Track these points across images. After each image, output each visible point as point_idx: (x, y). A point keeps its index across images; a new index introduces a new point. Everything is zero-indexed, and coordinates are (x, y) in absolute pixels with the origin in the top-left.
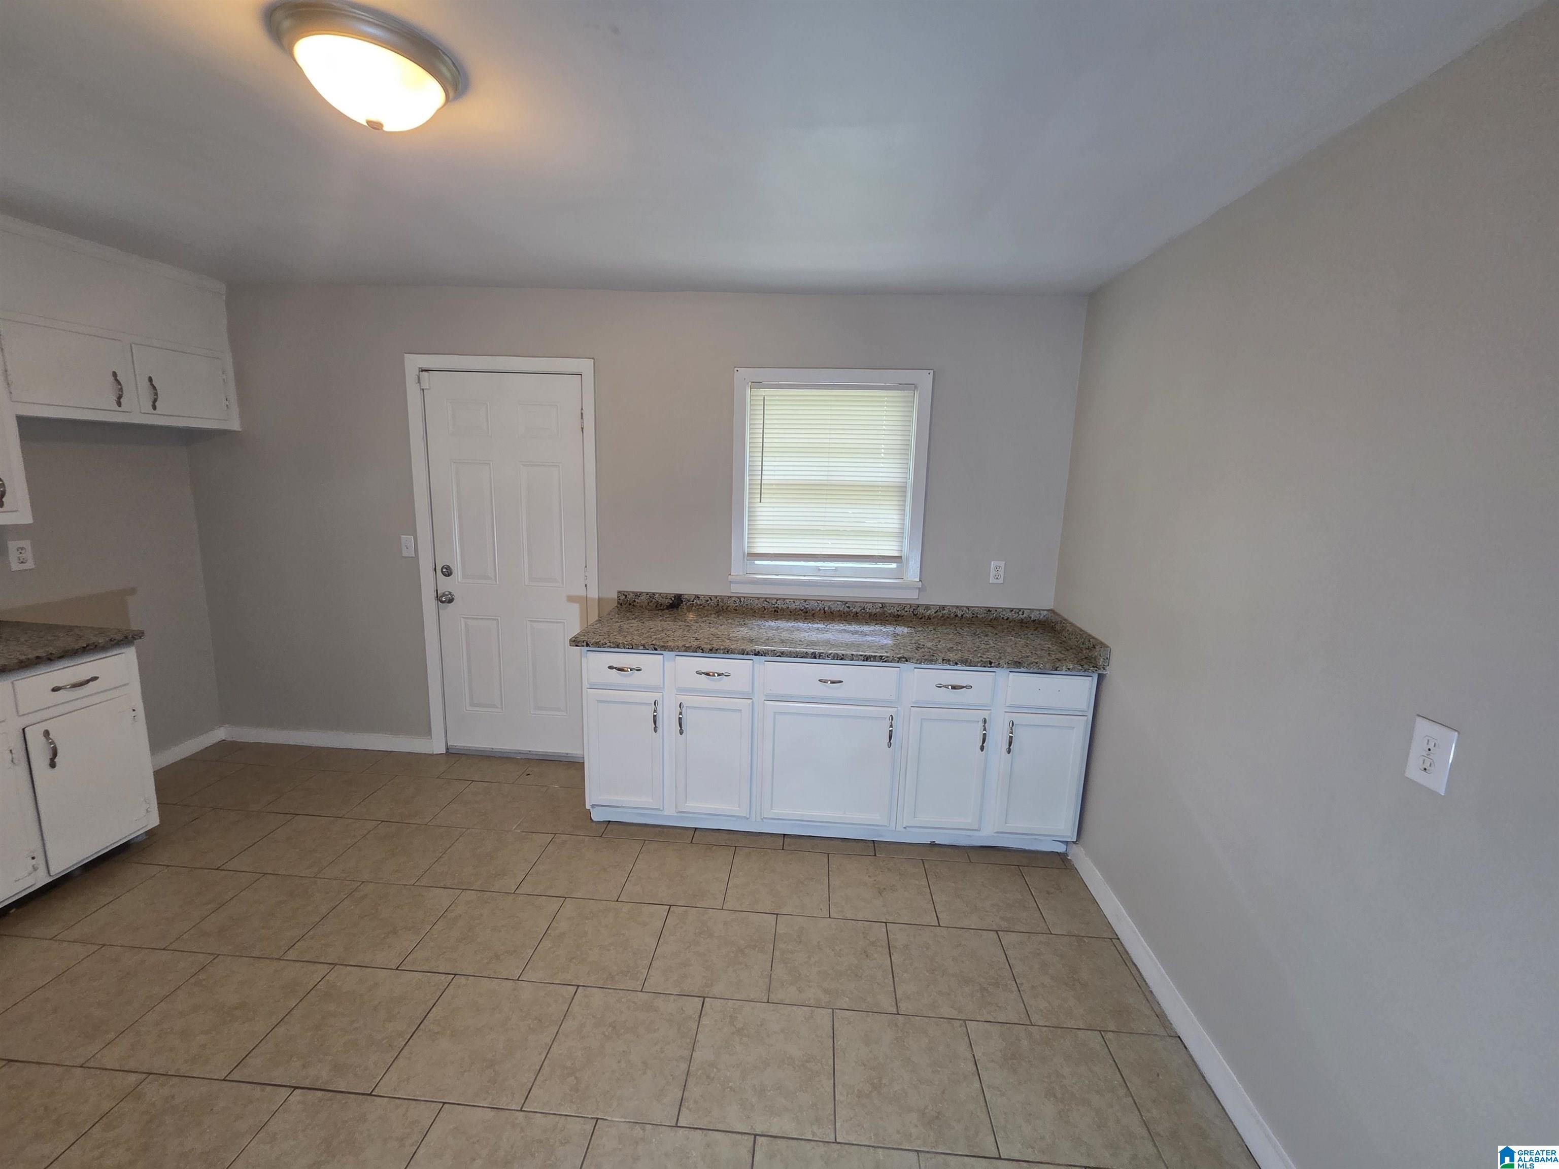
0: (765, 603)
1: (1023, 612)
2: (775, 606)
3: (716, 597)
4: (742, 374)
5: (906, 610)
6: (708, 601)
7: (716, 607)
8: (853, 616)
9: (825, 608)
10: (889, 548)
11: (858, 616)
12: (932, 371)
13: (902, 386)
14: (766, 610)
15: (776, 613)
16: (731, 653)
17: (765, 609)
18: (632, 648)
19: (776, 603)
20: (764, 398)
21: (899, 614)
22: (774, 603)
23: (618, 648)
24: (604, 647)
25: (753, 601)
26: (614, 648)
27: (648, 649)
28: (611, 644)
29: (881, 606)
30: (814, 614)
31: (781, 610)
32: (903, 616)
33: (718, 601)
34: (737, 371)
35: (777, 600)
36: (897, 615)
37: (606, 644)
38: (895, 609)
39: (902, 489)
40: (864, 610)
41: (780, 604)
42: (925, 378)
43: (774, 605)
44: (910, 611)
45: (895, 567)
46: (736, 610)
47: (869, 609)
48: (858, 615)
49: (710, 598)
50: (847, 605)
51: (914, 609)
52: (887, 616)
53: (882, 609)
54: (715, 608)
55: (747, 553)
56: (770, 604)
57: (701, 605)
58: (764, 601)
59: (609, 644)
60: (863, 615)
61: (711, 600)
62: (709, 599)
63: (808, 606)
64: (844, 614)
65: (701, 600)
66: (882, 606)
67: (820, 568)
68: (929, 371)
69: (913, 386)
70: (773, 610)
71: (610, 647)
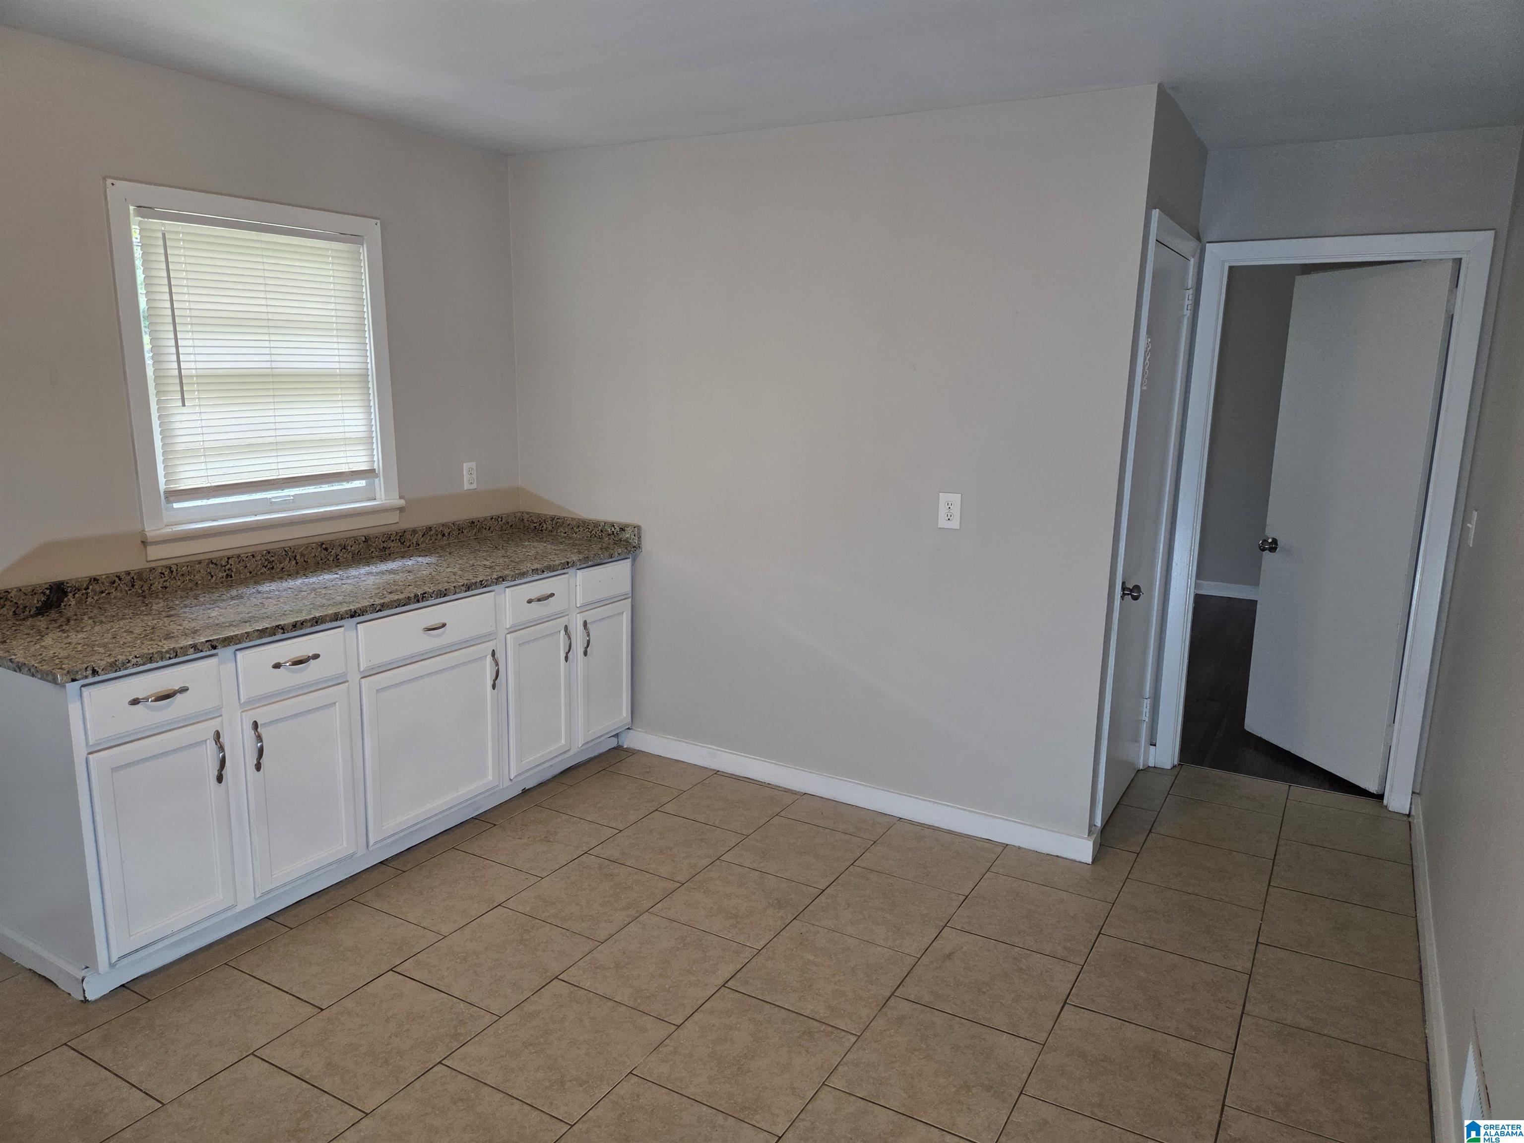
0: (211, 566)
1: (502, 518)
2: (227, 567)
3: (128, 573)
4: (118, 190)
5: (392, 539)
6: (114, 582)
7: (130, 590)
8: (333, 560)
9: (296, 556)
10: (358, 460)
11: (339, 559)
12: (378, 221)
13: (343, 237)
14: (214, 579)
15: (229, 579)
16: (322, 623)
17: (212, 577)
18: (176, 656)
19: (228, 562)
20: (164, 235)
21: (385, 546)
22: (224, 564)
23: (151, 662)
24: (126, 669)
25: (191, 566)
26: (144, 664)
27: (202, 651)
28: (138, 660)
29: (364, 540)
30: (283, 568)
31: (236, 573)
32: (390, 548)
33: (133, 578)
34: (113, 184)
35: (229, 558)
36: (384, 547)
37: (129, 662)
38: (380, 540)
39: (364, 377)
40: (345, 549)
41: (233, 563)
42: (373, 229)
43: (225, 566)
44: (396, 540)
45: (364, 485)
46: (166, 588)
47: (351, 547)
48: (338, 557)
49: (118, 577)
50: (324, 546)
51: (400, 536)
52: (372, 552)
53: (366, 543)
54: (129, 592)
55: (165, 492)
56: (219, 567)
57: (102, 592)
58: (208, 564)
59: (134, 661)
60: (345, 556)
61: (120, 579)
62: (117, 580)
63: (273, 558)
64: (321, 559)
65: (103, 583)
66: (366, 539)
67: (273, 500)
68: (376, 221)
69: (355, 238)
70: (225, 574)
71: (137, 665)
